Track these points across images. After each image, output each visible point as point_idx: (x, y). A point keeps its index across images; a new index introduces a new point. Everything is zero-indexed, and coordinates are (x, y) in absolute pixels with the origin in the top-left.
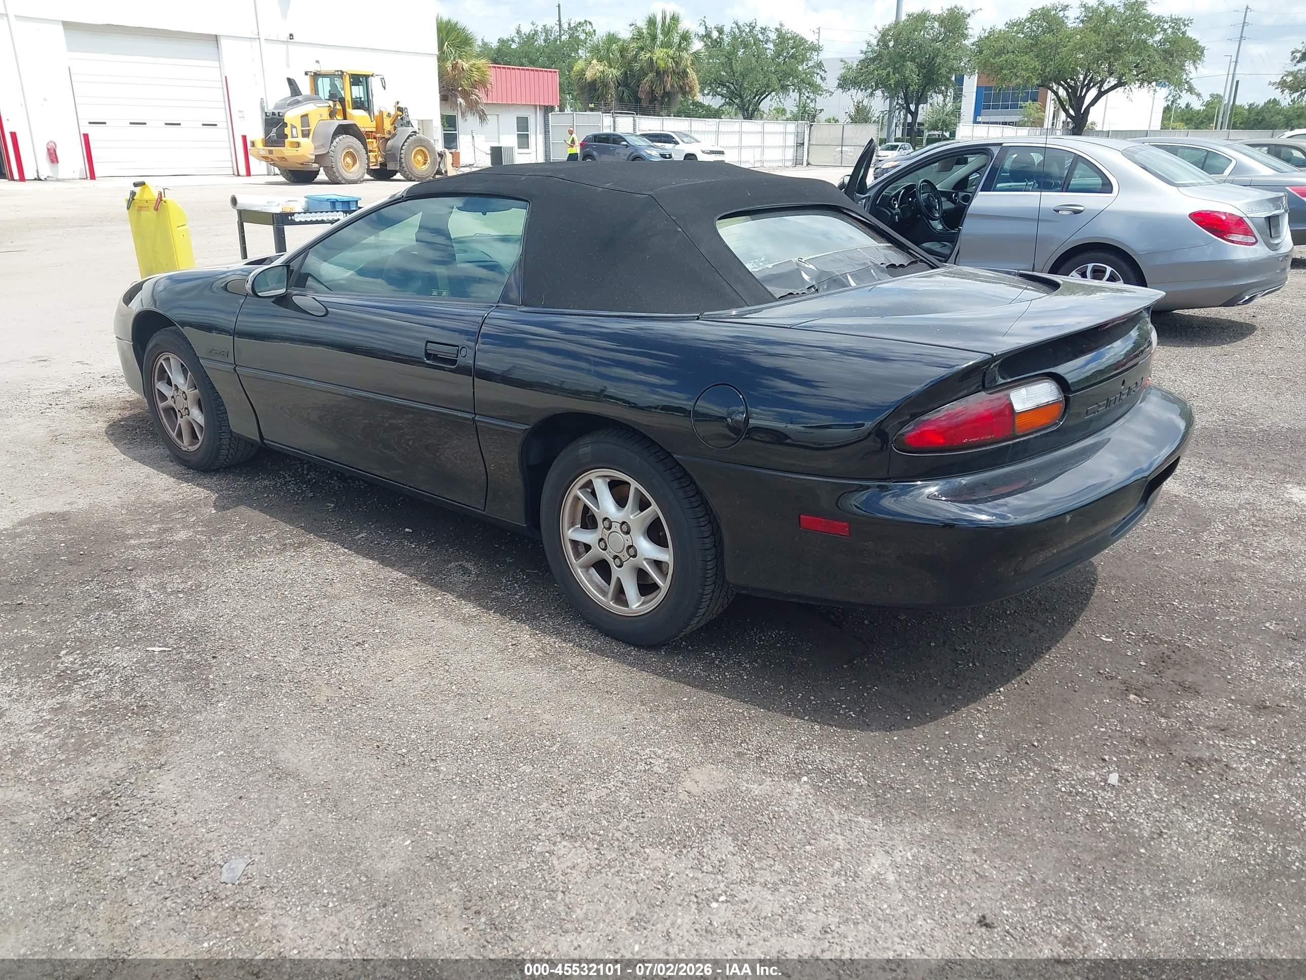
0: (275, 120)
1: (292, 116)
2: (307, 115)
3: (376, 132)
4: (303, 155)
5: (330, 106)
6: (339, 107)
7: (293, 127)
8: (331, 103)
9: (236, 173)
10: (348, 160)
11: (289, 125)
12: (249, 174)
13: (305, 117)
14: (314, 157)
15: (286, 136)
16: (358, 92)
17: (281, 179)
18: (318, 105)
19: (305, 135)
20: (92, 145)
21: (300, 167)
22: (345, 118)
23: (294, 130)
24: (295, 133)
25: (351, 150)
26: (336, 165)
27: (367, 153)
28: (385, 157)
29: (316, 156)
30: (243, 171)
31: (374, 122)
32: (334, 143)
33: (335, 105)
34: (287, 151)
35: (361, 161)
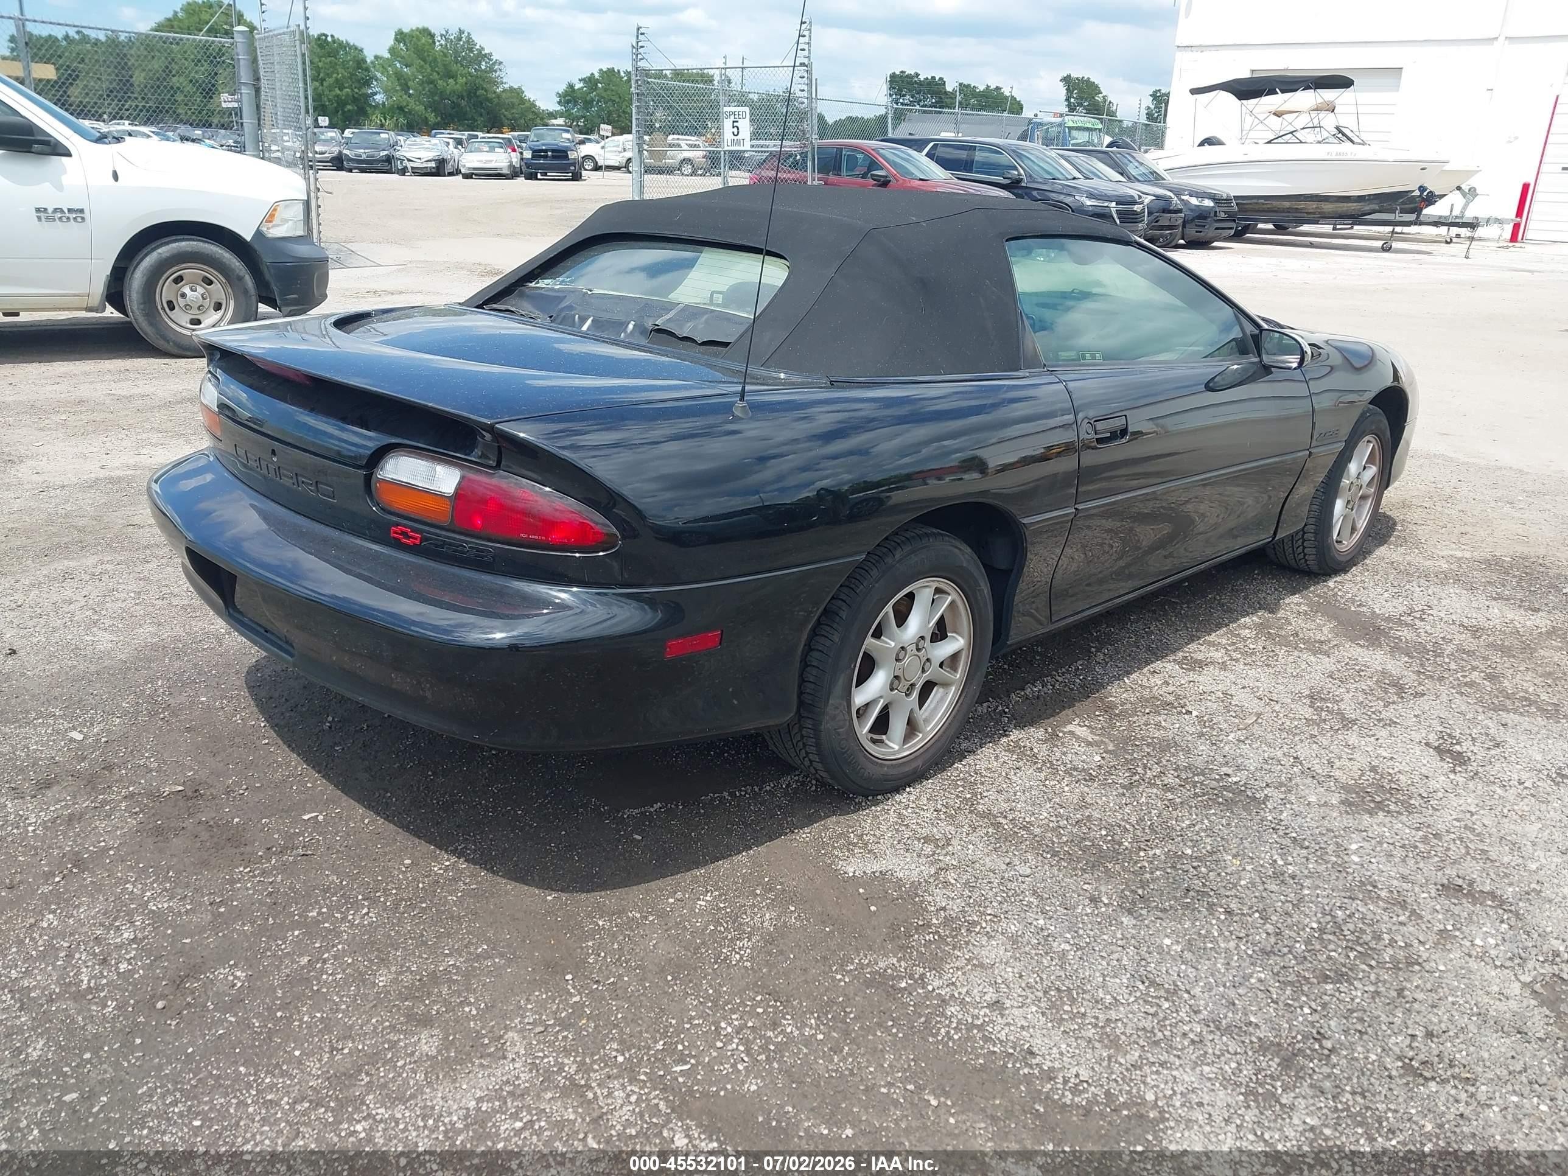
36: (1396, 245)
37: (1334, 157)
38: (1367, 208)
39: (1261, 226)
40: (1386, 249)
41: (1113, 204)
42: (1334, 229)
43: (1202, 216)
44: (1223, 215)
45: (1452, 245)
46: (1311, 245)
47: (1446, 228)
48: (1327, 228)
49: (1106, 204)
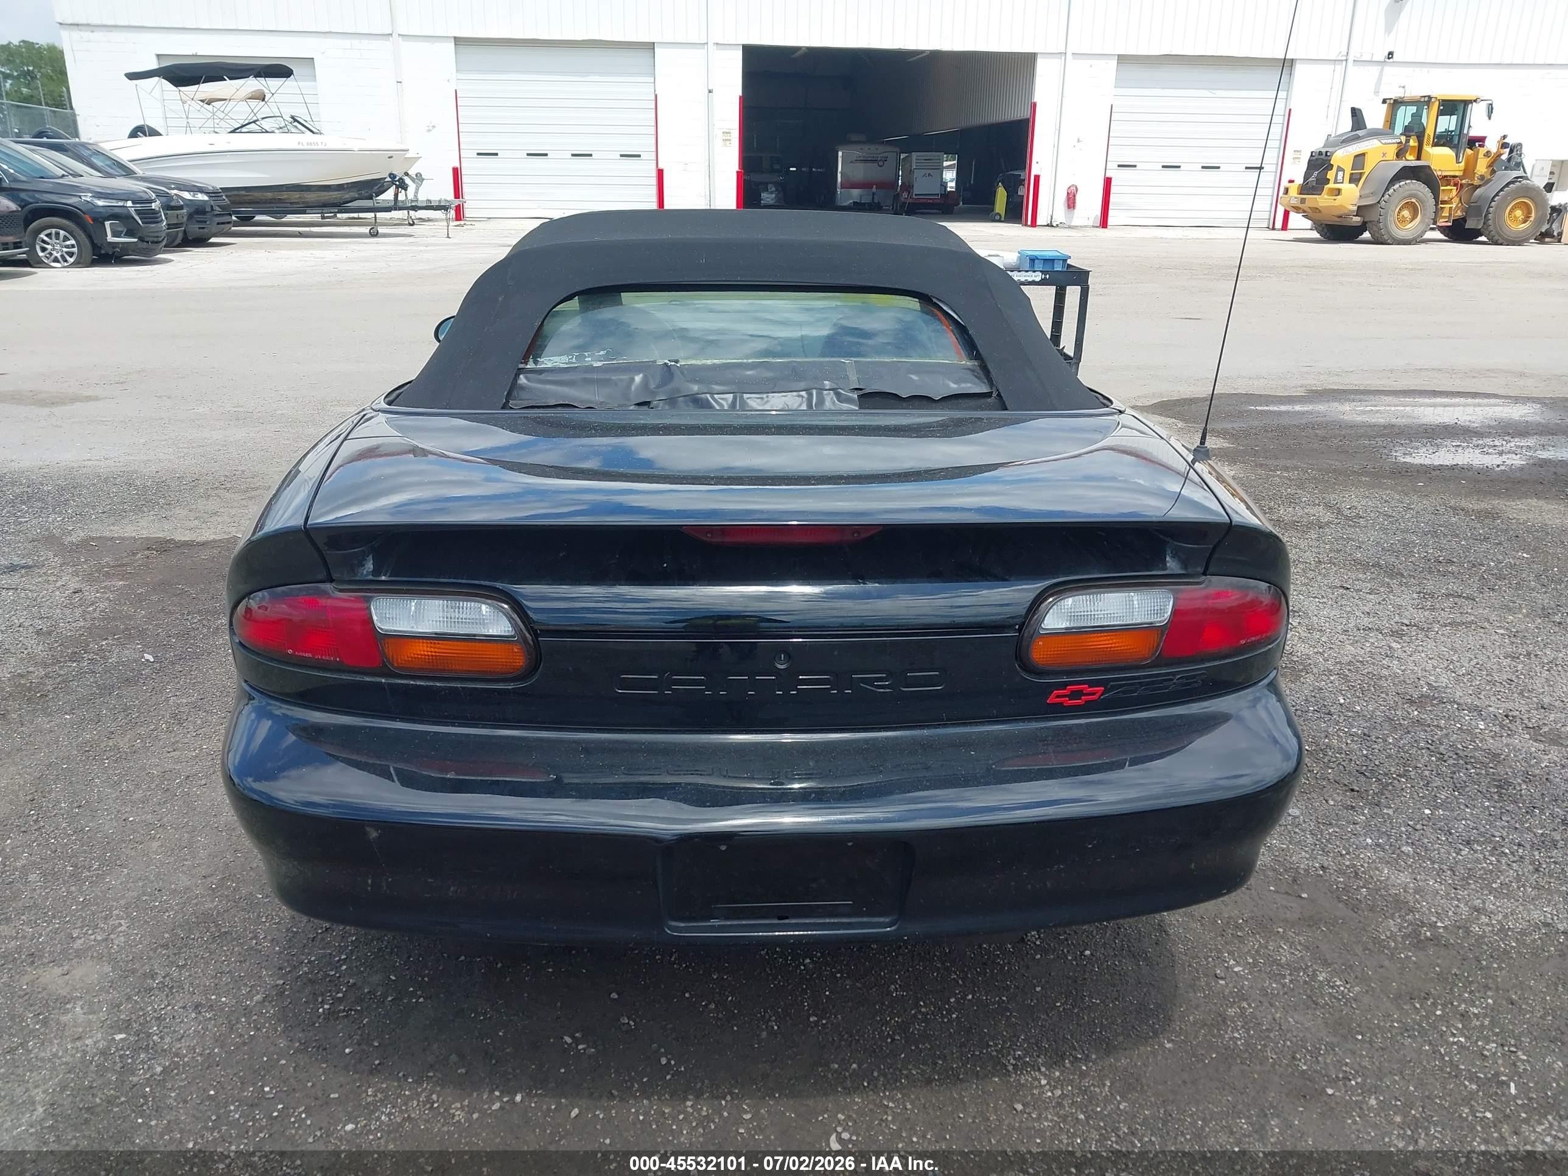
0: (1320, 161)
1: (1342, 157)
2: (1363, 155)
3: (1461, 178)
4: (1342, 206)
5: (1401, 142)
6: (1413, 143)
7: (1340, 169)
8: (1403, 139)
9: (1271, 227)
10: (1406, 213)
11: (1335, 168)
12: (1285, 227)
13: (1360, 159)
14: (1355, 208)
15: (1328, 181)
16: (1448, 123)
17: (1315, 235)
18: (1383, 142)
19: (1354, 179)
20: (1113, 189)
21: (1337, 221)
22: (1419, 158)
23: (1340, 174)
24: (1340, 177)
25: (1414, 200)
26: (1386, 219)
27: (1436, 205)
28: (1466, 211)
29: (1359, 207)
30: (1279, 224)
31: (1463, 164)
32: (1391, 191)
33: (1407, 141)
34: (1323, 200)
35: (1423, 216)
36: (381, 230)
37: (306, 147)
38: (347, 196)
39: (258, 218)
40: (374, 234)
41: (129, 204)
42: (323, 217)
43: (198, 212)
44: (218, 209)
45: (415, 226)
46: (301, 235)
47: (406, 212)
48: (315, 217)
49: (121, 204)
